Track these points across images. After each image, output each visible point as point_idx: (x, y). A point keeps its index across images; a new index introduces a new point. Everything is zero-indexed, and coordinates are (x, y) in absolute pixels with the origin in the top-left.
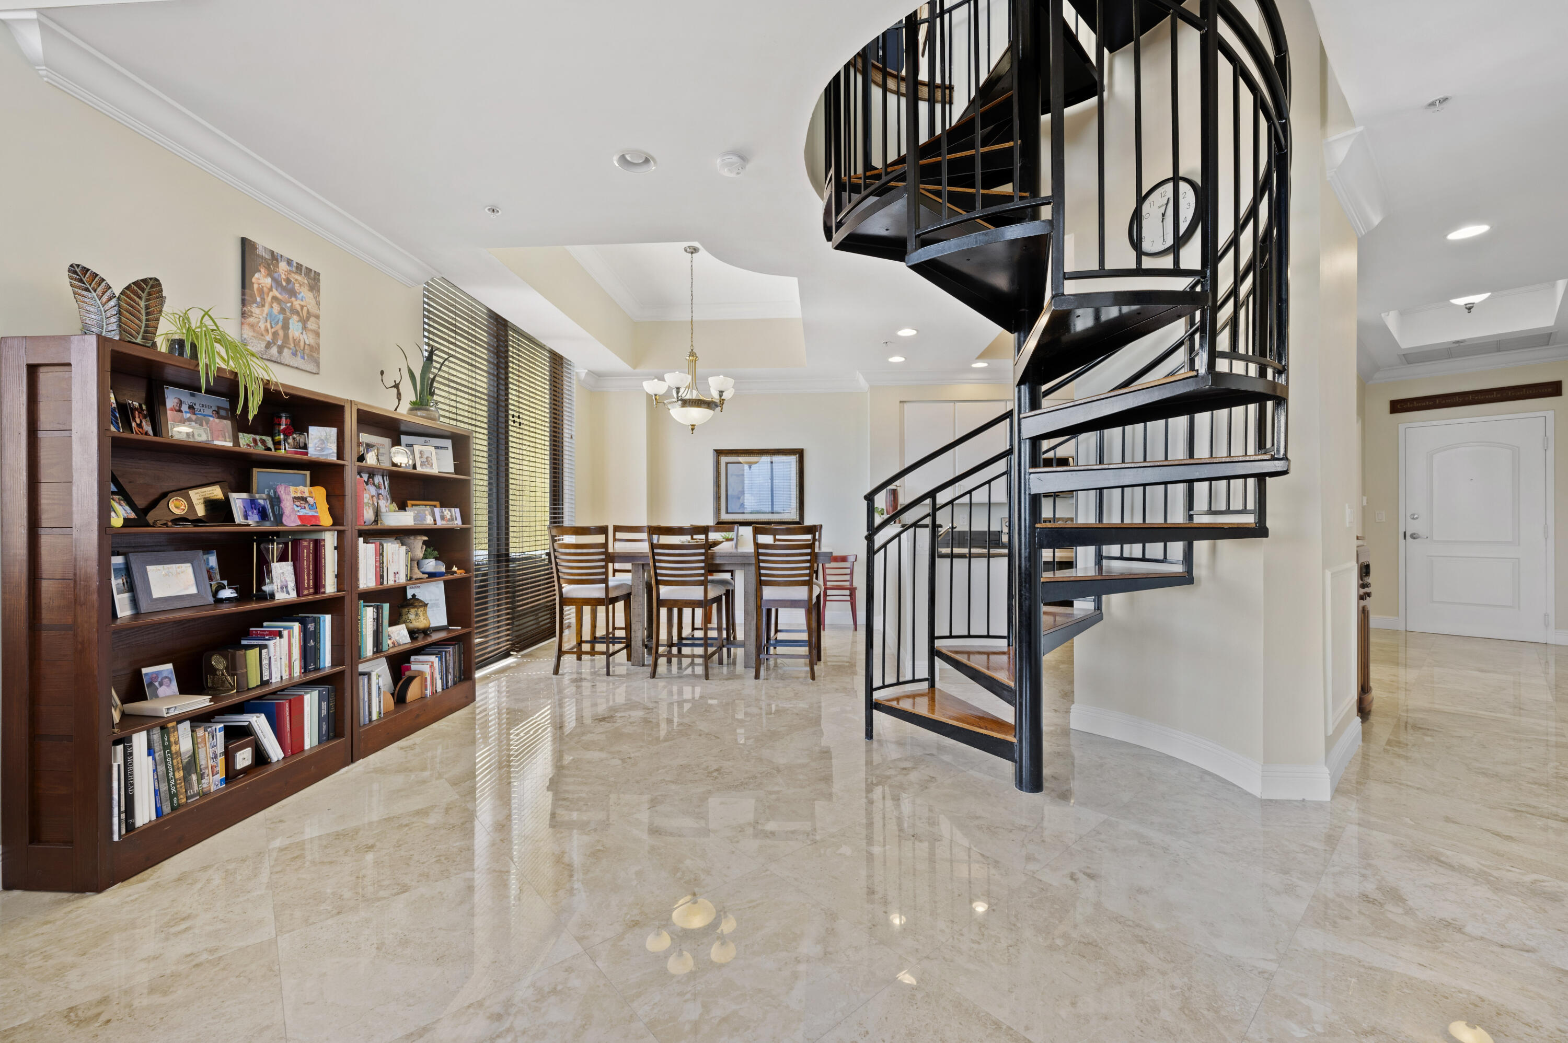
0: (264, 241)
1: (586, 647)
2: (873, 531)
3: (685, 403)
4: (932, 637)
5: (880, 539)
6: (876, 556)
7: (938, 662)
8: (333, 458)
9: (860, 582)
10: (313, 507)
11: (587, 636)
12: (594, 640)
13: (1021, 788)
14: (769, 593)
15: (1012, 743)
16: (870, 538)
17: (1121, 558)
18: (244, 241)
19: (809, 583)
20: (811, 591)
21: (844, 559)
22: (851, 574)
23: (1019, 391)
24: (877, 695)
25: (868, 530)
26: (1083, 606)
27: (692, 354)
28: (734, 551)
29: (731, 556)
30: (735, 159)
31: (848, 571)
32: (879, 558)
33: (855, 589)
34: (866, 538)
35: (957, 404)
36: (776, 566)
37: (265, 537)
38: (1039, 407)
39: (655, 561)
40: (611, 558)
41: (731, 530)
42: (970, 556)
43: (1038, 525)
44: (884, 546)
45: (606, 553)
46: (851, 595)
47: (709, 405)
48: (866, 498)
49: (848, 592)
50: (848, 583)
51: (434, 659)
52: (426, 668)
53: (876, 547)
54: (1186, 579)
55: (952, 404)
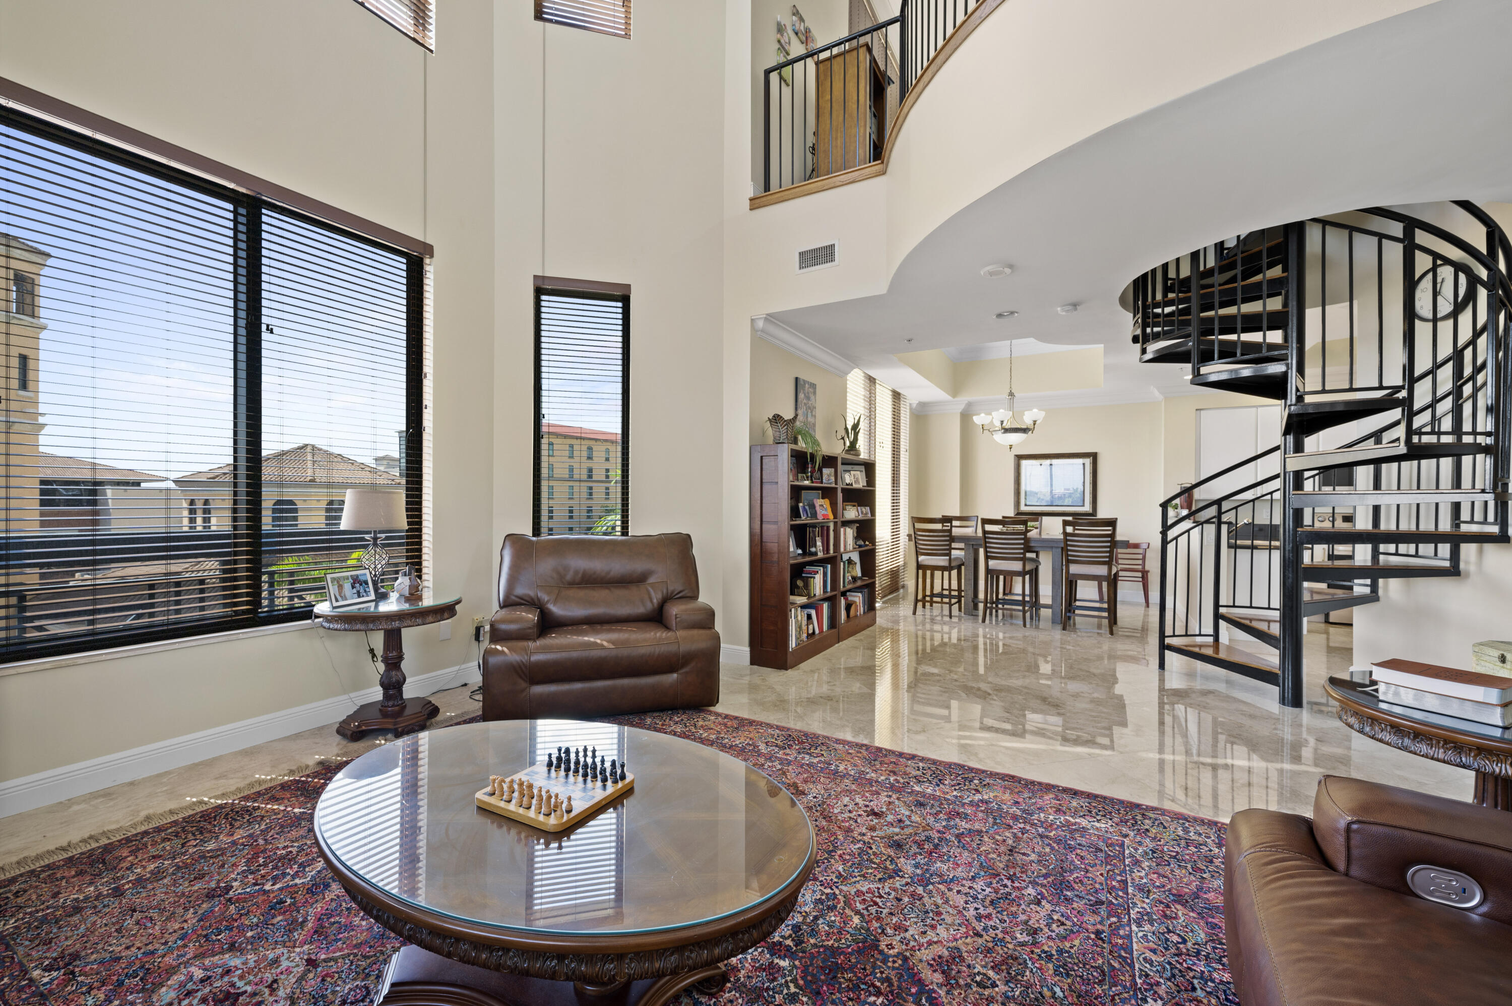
0: (802, 376)
1: (928, 599)
2: (1166, 528)
3: (1006, 431)
4: (1217, 605)
5: (1171, 534)
6: (1169, 546)
7: (1222, 623)
8: (833, 485)
9: (1153, 566)
10: (826, 510)
11: (928, 593)
12: (933, 595)
13: (1284, 704)
14: (1074, 569)
15: (1277, 674)
16: (1164, 533)
17: (1397, 554)
18: (797, 379)
19: (1109, 564)
20: (1110, 569)
21: (1136, 546)
22: (1144, 559)
23: (1285, 440)
24: (1168, 641)
25: (1163, 527)
26: (1361, 587)
27: (1011, 394)
28: (1038, 536)
29: (1036, 540)
30: (1071, 307)
31: (1140, 557)
32: (1171, 547)
33: (1148, 572)
34: (1161, 533)
35: (1260, 409)
36: (1080, 549)
37: (814, 526)
38: (1302, 451)
39: (986, 542)
40: (953, 539)
41: (1036, 520)
42: (1253, 548)
43: (1298, 529)
44: (1176, 538)
45: (950, 536)
46: (1143, 577)
47: (1024, 430)
48: (1161, 505)
49: (1140, 574)
50: (1140, 567)
51: (860, 595)
52: (857, 599)
53: (1169, 539)
54: (1454, 571)
55: (1255, 409)
